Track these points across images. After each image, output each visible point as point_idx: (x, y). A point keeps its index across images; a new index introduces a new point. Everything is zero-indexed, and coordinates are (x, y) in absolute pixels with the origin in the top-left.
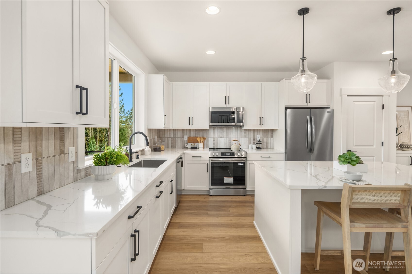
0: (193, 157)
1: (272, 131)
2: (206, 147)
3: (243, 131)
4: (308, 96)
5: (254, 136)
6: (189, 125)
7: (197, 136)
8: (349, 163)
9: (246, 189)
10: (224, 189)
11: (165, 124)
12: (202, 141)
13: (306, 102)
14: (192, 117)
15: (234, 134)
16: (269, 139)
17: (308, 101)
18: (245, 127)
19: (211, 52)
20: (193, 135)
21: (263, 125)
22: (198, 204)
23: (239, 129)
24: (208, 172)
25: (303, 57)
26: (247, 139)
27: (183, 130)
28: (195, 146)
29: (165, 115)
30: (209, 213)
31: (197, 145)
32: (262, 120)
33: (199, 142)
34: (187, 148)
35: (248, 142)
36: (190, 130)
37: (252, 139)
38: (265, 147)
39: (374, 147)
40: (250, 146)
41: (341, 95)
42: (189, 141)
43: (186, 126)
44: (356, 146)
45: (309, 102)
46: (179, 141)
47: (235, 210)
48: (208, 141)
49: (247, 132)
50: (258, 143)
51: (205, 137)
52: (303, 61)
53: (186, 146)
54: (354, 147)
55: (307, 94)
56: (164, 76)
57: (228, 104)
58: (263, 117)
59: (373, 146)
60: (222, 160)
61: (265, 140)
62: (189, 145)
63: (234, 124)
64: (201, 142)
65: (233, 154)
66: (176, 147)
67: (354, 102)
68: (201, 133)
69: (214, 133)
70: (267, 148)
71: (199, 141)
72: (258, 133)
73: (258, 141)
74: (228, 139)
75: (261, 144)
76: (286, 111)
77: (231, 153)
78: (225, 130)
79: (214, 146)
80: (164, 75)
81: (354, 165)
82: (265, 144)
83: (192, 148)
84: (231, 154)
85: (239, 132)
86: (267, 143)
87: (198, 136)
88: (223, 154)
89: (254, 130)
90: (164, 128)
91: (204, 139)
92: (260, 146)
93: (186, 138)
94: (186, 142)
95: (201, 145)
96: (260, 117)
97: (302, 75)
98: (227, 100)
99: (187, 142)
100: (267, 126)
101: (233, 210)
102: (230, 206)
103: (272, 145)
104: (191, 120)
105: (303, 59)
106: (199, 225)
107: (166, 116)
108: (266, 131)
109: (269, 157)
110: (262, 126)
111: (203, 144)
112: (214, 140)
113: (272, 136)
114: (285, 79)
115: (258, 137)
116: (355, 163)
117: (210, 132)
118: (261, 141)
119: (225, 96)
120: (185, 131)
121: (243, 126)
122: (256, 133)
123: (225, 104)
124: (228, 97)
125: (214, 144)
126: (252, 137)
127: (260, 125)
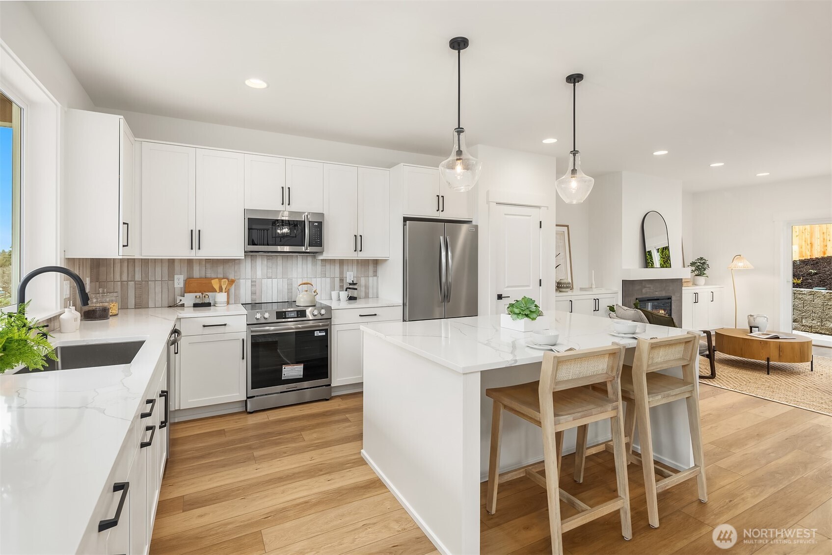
0: (204, 326)
1: (376, 262)
2: (232, 300)
3: (319, 263)
4: (441, 199)
5: (341, 273)
6: (192, 249)
7: (208, 275)
8: (527, 316)
9: (330, 385)
10: (281, 392)
11: (124, 246)
12: (224, 287)
13: (437, 211)
14: (199, 231)
15: (300, 270)
16: (371, 279)
17: (441, 209)
18: (324, 256)
19: (256, 83)
20: (197, 273)
21: (361, 251)
22: (223, 439)
23: (310, 259)
24: (243, 358)
25: (459, 127)
26: (328, 280)
27: (171, 262)
28: (207, 301)
29: (124, 223)
30: (257, 453)
31: (210, 297)
32: (358, 242)
33: (218, 290)
34: (183, 305)
35: (328, 286)
36: (190, 262)
37: (337, 280)
38: (363, 294)
39: (531, 288)
40: (334, 294)
41: (488, 202)
42: (188, 288)
43: (182, 251)
44: (508, 287)
45: (442, 211)
46: (158, 289)
47: (315, 435)
48: (238, 288)
49: (328, 267)
50: (350, 288)
51: (231, 277)
52: (459, 135)
53: (181, 300)
54: (505, 289)
55: (438, 196)
56: (122, 121)
57: (289, 204)
58: (361, 236)
59: (528, 286)
60: (272, 328)
61: (363, 281)
62: (189, 299)
63: (303, 249)
64: (221, 290)
65: (302, 313)
66: (151, 304)
67: (505, 214)
68: (220, 269)
69: (253, 268)
70: (367, 296)
71: (217, 287)
72: (350, 268)
73: (350, 284)
74: (285, 280)
75: (356, 289)
76: (404, 225)
77: (298, 311)
78: (280, 261)
79: (254, 297)
80: (122, 117)
81: (533, 319)
82: (363, 289)
83: (196, 305)
84: (297, 315)
85: (310, 265)
86: (367, 287)
87: (213, 276)
88: (281, 315)
89: (342, 262)
90: (121, 257)
91: (232, 282)
92: (355, 294)
93: (179, 281)
94: (178, 292)
95: (221, 297)
96: (355, 236)
97: (457, 159)
98: (286, 195)
99: (182, 291)
100: (368, 254)
101: (310, 436)
102: (303, 429)
103: (375, 291)
104: (195, 239)
105: (460, 130)
106: (238, 490)
107: (128, 224)
108: (364, 264)
109: (376, 315)
110: (359, 252)
111: (226, 293)
112: (253, 284)
113: (375, 274)
114: (402, 164)
115: (350, 277)
116: (534, 315)
117: (242, 266)
118: (355, 284)
119: (283, 188)
120: (177, 265)
121: (321, 253)
122: (345, 268)
123: (283, 204)
124: (289, 188)
125: (253, 293)
126: (337, 275)
127: (355, 251)
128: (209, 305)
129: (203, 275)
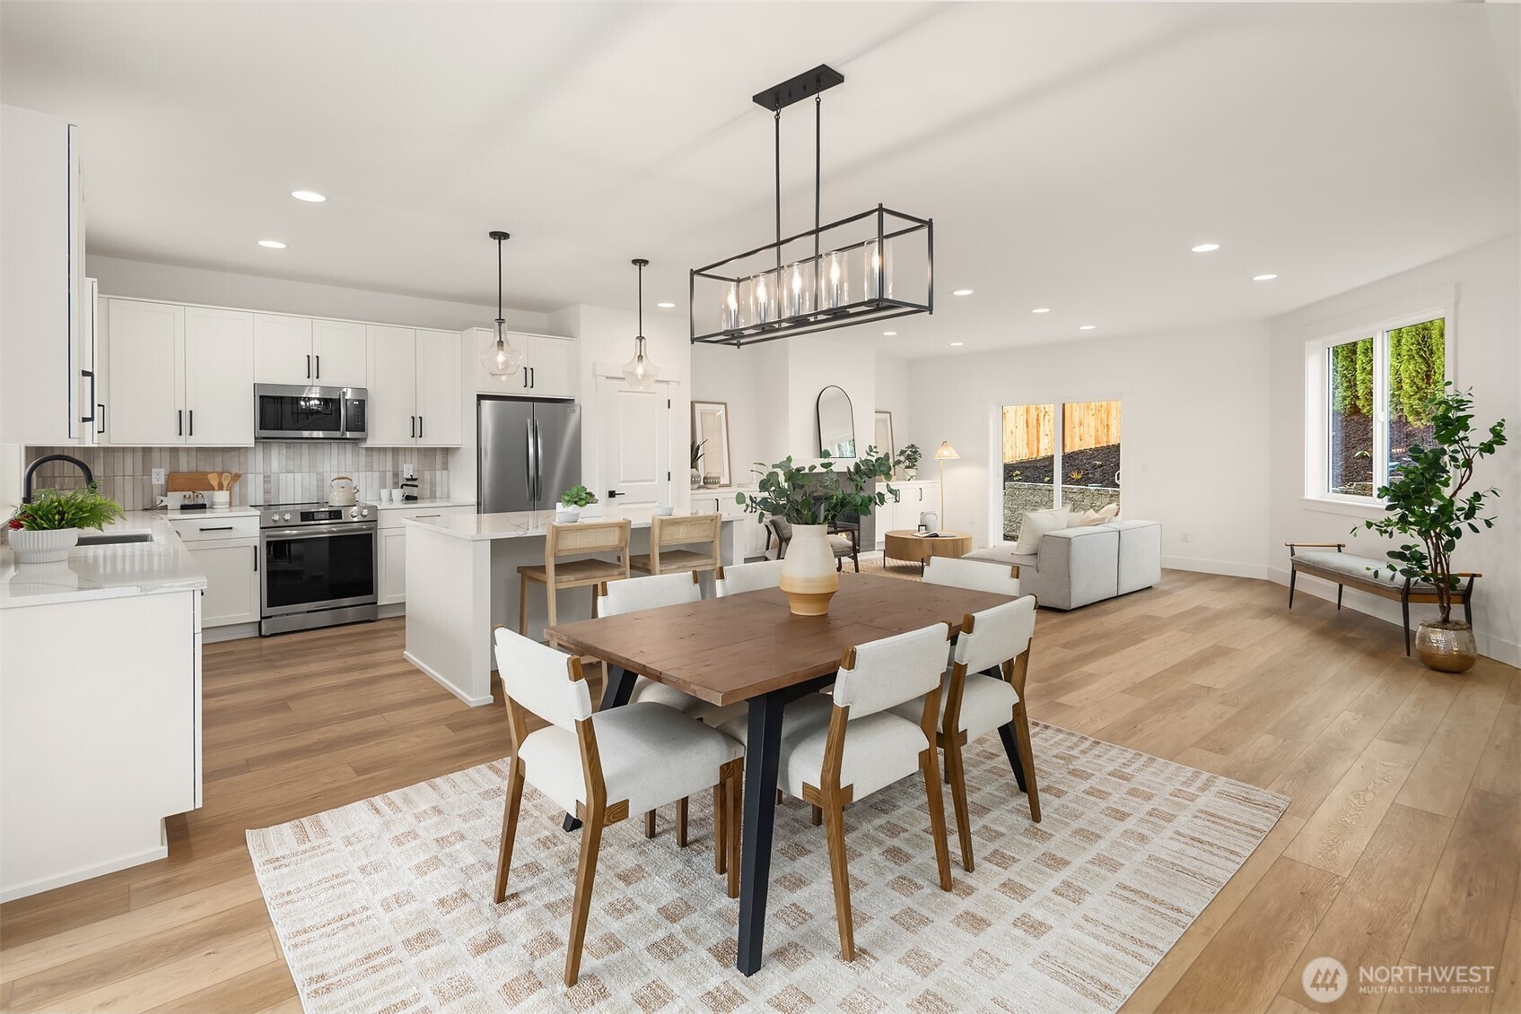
0: (202, 530)
1: (446, 451)
2: (236, 501)
3: (363, 452)
4: (529, 373)
5: (396, 465)
6: (180, 434)
7: (200, 469)
9: (376, 603)
10: (308, 612)
12: (225, 485)
13: (525, 387)
14: (191, 412)
15: (335, 462)
16: (438, 473)
17: (531, 384)
18: (370, 443)
19: (273, 244)
20: (184, 465)
21: (421, 436)
23: (349, 447)
24: (256, 570)
25: (500, 319)
26: (376, 475)
27: (148, 451)
28: (200, 501)
31: (205, 497)
32: (417, 426)
33: (216, 488)
34: (165, 508)
35: (376, 483)
36: (174, 451)
37: (389, 476)
38: (428, 493)
39: (656, 483)
40: (385, 493)
41: (595, 376)
42: (172, 484)
43: (167, 437)
44: (625, 482)
45: (530, 387)
46: (128, 487)
48: (245, 485)
49: (375, 457)
50: (406, 485)
51: (235, 470)
52: (500, 325)
53: (162, 501)
54: (622, 484)
55: (527, 369)
57: (318, 377)
58: (421, 418)
59: (652, 481)
60: (295, 532)
61: (427, 475)
62: (174, 499)
63: (337, 434)
64: (221, 488)
65: (335, 514)
67: (619, 391)
68: (218, 460)
69: (267, 459)
70: (433, 497)
71: (215, 483)
72: (408, 458)
73: (408, 480)
74: (314, 476)
75: (417, 486)
76: (478, 405)
77: (330, 512)
78: (305, 449)
79: (268, 497)
82: (428, 486)
83: (184, 508)
84: (330, 516)
85: (349, 455)
86: (433, 484)
87: (208, 469)
88: (307, 516)
89: (396, 451)
91: (237, 477)
92: (414, 492)
93: (159, 477)
94: (157, 490)
95: (221, 497)
96: (413, 418)
97: (498, 350)
98: (314, 365)
99: (164, 488)
100: (431, 440)
103: (445, 489)
104: (185, 422)
108: (429, 452)
110: (418, 438)
111: (228, 492)
112: (267, 479)
113: (445, 467)
114: (475, 328)
115: (408, 470)
117: (250, 456)
118: (415, 480)
119: (308, 356)
120: (156, 455)
121: (364, 439)
122: (401, 458)
123: (309, 377)
124: (317, 357)
125: (267, 492)
126: (389, 466)
127: (413, 436)
128: (203, 507)
129: (193, 467)
